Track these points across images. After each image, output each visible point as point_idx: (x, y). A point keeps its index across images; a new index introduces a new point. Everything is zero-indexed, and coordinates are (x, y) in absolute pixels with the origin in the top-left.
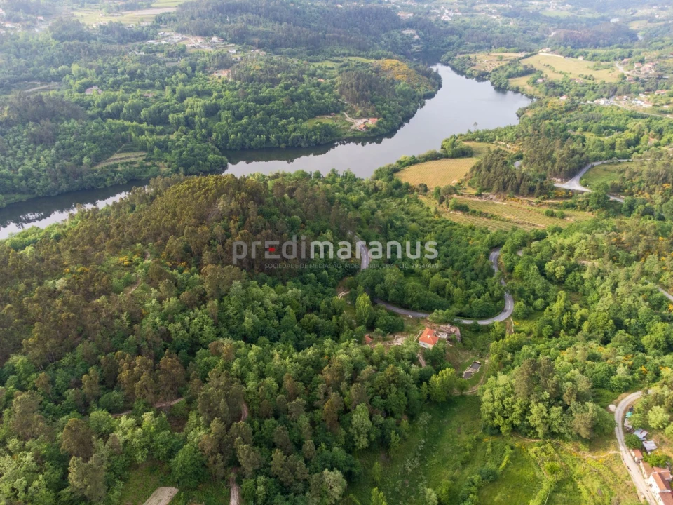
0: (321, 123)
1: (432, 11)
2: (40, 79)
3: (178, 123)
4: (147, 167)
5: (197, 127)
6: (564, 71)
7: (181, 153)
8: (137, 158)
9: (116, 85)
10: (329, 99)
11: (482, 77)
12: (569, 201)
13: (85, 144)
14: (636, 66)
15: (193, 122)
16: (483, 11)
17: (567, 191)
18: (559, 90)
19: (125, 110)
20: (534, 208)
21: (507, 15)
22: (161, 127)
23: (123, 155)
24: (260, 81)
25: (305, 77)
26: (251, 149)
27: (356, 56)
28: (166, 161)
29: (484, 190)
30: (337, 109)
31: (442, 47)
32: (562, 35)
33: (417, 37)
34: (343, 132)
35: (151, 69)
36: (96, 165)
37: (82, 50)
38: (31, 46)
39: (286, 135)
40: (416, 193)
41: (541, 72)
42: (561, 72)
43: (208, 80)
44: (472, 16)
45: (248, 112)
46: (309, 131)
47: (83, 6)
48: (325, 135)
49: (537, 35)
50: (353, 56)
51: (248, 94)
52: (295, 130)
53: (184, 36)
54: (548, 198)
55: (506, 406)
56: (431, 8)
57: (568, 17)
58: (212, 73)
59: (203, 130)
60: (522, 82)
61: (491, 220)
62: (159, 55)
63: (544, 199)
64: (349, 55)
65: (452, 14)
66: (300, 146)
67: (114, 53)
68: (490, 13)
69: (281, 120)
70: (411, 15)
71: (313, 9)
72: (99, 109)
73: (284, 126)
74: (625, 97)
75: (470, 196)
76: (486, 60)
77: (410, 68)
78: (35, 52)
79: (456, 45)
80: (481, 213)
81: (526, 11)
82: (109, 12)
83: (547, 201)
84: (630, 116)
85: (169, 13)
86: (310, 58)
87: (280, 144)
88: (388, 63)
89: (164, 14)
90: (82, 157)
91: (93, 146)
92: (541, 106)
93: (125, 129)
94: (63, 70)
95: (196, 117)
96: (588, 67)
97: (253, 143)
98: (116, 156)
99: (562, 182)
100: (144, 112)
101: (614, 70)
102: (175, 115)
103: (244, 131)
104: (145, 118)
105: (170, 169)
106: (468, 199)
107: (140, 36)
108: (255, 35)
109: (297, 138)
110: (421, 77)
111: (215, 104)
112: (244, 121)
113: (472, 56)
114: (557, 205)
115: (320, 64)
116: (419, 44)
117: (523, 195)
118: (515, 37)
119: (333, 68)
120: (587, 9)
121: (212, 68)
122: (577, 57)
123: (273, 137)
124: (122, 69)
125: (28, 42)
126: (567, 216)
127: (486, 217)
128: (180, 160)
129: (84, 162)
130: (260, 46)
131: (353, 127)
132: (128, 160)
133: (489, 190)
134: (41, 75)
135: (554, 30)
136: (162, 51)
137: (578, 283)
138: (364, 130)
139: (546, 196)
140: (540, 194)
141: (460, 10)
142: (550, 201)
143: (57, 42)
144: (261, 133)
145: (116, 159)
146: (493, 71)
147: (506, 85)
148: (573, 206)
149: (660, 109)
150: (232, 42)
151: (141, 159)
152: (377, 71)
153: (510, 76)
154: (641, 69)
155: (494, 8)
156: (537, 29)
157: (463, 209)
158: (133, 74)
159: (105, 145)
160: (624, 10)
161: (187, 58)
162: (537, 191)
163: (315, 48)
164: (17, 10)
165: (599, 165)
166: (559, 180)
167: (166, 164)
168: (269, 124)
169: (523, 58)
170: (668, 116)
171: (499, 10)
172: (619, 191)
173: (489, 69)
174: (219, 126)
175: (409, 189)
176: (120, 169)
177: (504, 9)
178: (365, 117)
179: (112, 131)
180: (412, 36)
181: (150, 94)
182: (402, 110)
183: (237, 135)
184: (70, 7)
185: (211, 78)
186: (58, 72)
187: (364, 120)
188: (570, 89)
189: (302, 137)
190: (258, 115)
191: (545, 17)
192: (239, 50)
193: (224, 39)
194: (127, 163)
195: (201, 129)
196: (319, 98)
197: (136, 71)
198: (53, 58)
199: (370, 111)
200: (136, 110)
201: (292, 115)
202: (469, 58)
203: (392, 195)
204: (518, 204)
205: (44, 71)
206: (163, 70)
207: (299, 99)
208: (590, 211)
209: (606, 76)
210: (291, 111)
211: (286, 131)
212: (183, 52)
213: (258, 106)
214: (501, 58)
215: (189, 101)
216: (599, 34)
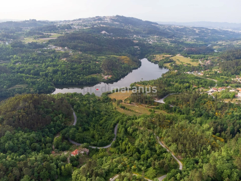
0: (91, 77)
1: (147, 40)
2: (2, 59)
3: (43, 75)
4: (26, 89)
5: (49, 77)
6: (182, 62)
7: (39, 85)
8: (23, 86)
9: (27, 62)
10: (97, 69)
11: (156, 62)
12: (158, 106)
13: (6, 82)
14: (205, 61)
15: (48, 75)
16: (164, 41)
17: (158, 103)
18: (178, 68)
19: (26, 71)
20: (146, 108)
21: (172, 42)
22: (36, 76)
23: (20, 85)
24: (76, 62)
25: (91, 61)
26: (66, 84)
27: (113, 55)
28: (33, 88)
29: (132, 101)
30: (99, 72)
31: (147, 52)
32: (188, 50)
33: (139, 49)
34: (99, 80)
35: (41, 57)
36: (9, 88)
37: (19, 51)
38: (3, 49)
39: (78, 80)
40: (112, 101)
41: (175, 62)
42: (181, 62)
43: (59, 61)
44: (160, 42)
45: (67, 72)
46: (87, 79)
47: (28, 36)
48: (92, 81)
49: (181, 49)
50: (112, 55)
51: (69, 66)
52: (82, 79)
53: (56, 47)
54: (151, 105)
55: (77, 177)
56: (146, 39)
57: (193, 43)
58: (61, 59)
59: (50, 78)
60: (168, 65)
61: (132, 112)
62: (46, 53)
63: (150, 105)
64: (111, 54)
65: (153, 41)
66: (83, 84)
67: (30, 52)
68: (166, 41)
69: (78, 75)
70: (138, 41)
71: (104, 39)
72: (17, 70)
73: (79, 77)
74: (197, 71)
75: (127, 103)
76: (159, 57)
77: (130, 59)
78: (4, 51)
79: (152, 52)
80: (128, 109)
81: (179, 41)
82: (35, 39)
83: (151, 106)
84: (196, 78)
85: (53, 39)
86: (97, 55)
87: (76, 83)
88: (123, 57)
89: (51, 40)
90: (4, 86)
91: (9, 82)
92: (169, 73)
93: (22, 77)
94: (11, 56)
95: (49, 73)
96: (190, 61)
97: (67, 83)
98: (17, 86)
99: (158, 100)
100: (32, 71)
101: (198, 62)
102: (42, 73)
103: (64, 78)
104: (32, 73)
105: (34, 91)
106: (127, 104)
107: (42, 46)
108: (79, 47)
109: (82, 81)
110: (134, 62)
111: (58, 69)
112: (65, 75)
113: (154, 55)
114: (154, 108)
115: (100, 57)
116: (139, 51)
117: (144, 104)
118: (172, 49)
119: (104, 59)
120: (201, 41)
121: (61, 57)
122: (188, 57)
123: (73, 81)
124: (31, 57)
125: (3, 47)
126: (156, 111)
127: (130, 111)
128: (38, 88)
129: (4, 87)
130: (81, 51)
131: (103, 78)
132: (20, 87)
133: (134, 101)
134: (3, 58)
135: (186, 48)
136: (47, 51)
137: (135, 135)
138: (107, 79)
139: (151, 104)
140: (149, 104)
141: (156, 40)
142: (152, 106)
143: (12, 48)
144: (70, 79)
145: (17, 87)
146: (160, 61)
147: (162, 65)
148: (158, 108)
149: (206, 76)
150: (71, 49)
151: (25, 87)
152: (119, 60)
153: (165, 62)
154: (206, 62)
155: (168, 40)
156: (180, 47)
157: (123, 107)
158: (34, 59)
159: (14, 82)
160: (214, 42)
161: (54, 54)
162: (148, 103)
163: (100, 52)
164: (4, 37)
165: (172, 95)
166: (157, 99)
167: (33, 89)
168: (74, 76)
169: (171, 57)
170: (208, 78)
171: (169, 41)
172: (174, 104)
173: (159, 60)
174: (56, 76)
175: (110, 100)
176: (16, 90)
177: (171, 40)
178: (108, 75)
179: (17, 77)
180: (138, 48)
181: (37, 65)
182: (122, 73)
183: (61, 80)
184: (24, 37)
185: (60, 60)
186: (10, 57)
187: (108, 76)
188: (182, 68)
189: (84, 81)
190: (70, 73)
191: (185, 43)
192: (73, 52)
193: (69, 48)
194: (19, 88)
195: (50, 77)
196: (93, 68)
197: (35, 58)
198: (9, 53)
199: (110, 73)
200: (30, 70)
201: (82, 74)
202: (154, 56)
203: (104, 102)
204: (141, 107)
205: (5, 57)
206: (44, 57)
207: (86, 68)
208: (164, 110)
209: (195, 64)
210: (82, 72)
211: (79, 79)
212: (54, 52)
213: (71, 70)
214: (163, 57)
215: (49, 68)
216: (200, 49)
